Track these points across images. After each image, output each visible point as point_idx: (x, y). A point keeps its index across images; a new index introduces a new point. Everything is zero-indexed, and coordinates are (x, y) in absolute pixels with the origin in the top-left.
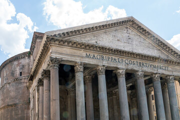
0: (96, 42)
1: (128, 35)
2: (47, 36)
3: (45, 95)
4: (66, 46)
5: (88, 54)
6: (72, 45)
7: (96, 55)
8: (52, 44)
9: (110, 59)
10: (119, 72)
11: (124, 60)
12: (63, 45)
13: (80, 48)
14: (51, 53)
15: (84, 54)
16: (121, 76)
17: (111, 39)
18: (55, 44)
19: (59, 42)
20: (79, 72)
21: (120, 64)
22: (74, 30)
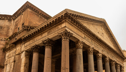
1: (102, 31)
2: (67, 12)
3: (47, 62)
4: (75, 25)
5: (85, 36)
6: (79, 26)
7: (89, 39)
8: (67, 20)
9: (95, 45)
10: (99, 55)
11: (101, 47)
12: (73, 24)
13: (82, 30)
14: (65, 27)
15: (83, 36)
16: (100, 58)
17: (95, 30)
18: (69, 21)
19: (72, 21)
20: (80, 48)
21: (100, 49)
22: (81, 15)
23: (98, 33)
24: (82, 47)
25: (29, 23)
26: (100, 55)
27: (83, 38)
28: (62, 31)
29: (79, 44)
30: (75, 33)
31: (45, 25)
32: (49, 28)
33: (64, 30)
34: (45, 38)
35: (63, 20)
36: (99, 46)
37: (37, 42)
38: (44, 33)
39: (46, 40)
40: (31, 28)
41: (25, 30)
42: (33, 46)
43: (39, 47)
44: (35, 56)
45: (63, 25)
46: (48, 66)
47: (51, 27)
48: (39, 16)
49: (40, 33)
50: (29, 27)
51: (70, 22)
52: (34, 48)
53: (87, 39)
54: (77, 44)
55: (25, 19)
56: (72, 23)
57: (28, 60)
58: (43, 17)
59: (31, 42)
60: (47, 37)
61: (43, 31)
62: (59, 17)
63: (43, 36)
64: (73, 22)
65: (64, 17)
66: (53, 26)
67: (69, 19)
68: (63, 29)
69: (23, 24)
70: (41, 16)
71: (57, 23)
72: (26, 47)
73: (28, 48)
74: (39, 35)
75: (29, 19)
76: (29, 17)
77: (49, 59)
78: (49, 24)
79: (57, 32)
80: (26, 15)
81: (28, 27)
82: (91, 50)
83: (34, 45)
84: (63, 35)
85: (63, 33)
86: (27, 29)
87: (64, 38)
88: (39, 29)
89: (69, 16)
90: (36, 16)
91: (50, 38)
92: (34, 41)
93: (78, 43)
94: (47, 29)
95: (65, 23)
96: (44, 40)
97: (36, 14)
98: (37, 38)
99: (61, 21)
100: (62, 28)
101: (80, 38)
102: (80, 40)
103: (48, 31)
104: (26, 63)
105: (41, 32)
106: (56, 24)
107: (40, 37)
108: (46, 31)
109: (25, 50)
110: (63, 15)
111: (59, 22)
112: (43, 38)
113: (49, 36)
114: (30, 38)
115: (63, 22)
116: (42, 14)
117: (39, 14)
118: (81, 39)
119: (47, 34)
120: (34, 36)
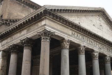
0: (79, 23)
1: (100, 22)
2: (46, 8)
3: (25, 66)
4: (58, 21)
5: (73, 33)
6: (63, 21)
7: (79, 35)
8: (47, 16)
9: (88, 41)
10: (94, 54)
11: (98, 43)
12: (56, 20)
13: (68, 26)
14: (45, 25)
15: (70, 32)
16: (96, 58)
17: (89, 23)
18: (50, 17)
19: (53, 17)
20: (65, 48)
21: (96, 47)
22: (66, 9)
23: (94, 25)
24: (68, 47)
25: (9, 15)
26: (96, 54)
27: (69, 35)
28: (42, 30)
29: (65, 43)
30: (59, 31)
31: (24, 22)
32: (28, 25)
33: (44, 29)
34: (24, 36)
35: (43, 17)
36: (95, 42)
37: (15, 41)
38: (23, 30)
39: (25, 39)
40: (10, 21)
41: (3, 24)
42: (11, 46)
43: (17, 47)
44: (13, 57)
45: (43, 23)
46: (27, 71)
47: (30, 24)
48: (22, 5)
49: (18, 30)
50: (9, 20)
51: (52, 18)
52: (11, 48)
53: (76, 36)
54: (62, 44)
55: (4, 10)
56: (54, 20)
57: (5, 62)
58: (27, 5)
59: (9, 40)
60: (26, 36)
61: (22, 28)
62: (38, 14)
63: (21, 34)
64: (55, 18)
65: (43, 14)
66: (32, 23)
67: (50, 15)
68: (42, 28)
69: (2, 16)
70: (25, 4)
71: (37, 20)
72: (3, 46)
73: (5, 48)
74: (17, 33)
75: (8, 10)
76: (8, 8)
77: (27, 62)
78: (28, 21)
79: (36, 31)
80: (6, 5)
81: (7, 21)
82: (82, 49)
83: (11, 44)
84: (42, 34)
85: (42, 32)
86: (6, 23)
87: (44, 38)
88: (18, 26)
89: (49, 12)
90: (17, 5)
91: (29, 37)
92: (12, 40)
93: (63, 42)
94: (26, 26)
95: (45, 20)
96: (22, 39)
97: (17, 3)
98: (16, 35)
99: (41, 18)
100: (41, 26)
101: (66, 35)
102: (65, 39)
103: (28, 29)
104: (4, 66)
105: (20, 29)
106: (35, 21)
107: (18, 35)
108: (25, 28)
109: (2, 49)
110: (42, 12)
111: (39, 19)
112: (21, 36)
113: (28, 34)
114: (8, 35)
115: (43, 19)
116: (25, 3)
117: (22, 3)
118: (67, 37)
119: (26, 32)
120: (12, 33)
